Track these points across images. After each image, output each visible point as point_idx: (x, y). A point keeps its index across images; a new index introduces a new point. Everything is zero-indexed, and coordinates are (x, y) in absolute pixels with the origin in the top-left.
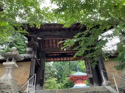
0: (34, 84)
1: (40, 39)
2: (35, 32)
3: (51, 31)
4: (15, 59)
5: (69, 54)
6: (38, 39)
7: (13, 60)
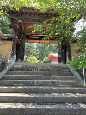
0: (15, 58)
1: (21, 21)
2: (16, 15)
3: (30, 15)
6: (19, 21)
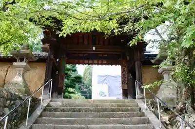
0: (50, 92)
4: (27, 58)
5: (101, 55)
7: (25, 60)
